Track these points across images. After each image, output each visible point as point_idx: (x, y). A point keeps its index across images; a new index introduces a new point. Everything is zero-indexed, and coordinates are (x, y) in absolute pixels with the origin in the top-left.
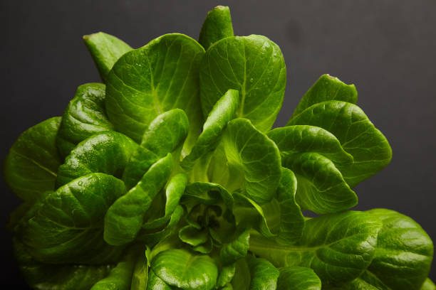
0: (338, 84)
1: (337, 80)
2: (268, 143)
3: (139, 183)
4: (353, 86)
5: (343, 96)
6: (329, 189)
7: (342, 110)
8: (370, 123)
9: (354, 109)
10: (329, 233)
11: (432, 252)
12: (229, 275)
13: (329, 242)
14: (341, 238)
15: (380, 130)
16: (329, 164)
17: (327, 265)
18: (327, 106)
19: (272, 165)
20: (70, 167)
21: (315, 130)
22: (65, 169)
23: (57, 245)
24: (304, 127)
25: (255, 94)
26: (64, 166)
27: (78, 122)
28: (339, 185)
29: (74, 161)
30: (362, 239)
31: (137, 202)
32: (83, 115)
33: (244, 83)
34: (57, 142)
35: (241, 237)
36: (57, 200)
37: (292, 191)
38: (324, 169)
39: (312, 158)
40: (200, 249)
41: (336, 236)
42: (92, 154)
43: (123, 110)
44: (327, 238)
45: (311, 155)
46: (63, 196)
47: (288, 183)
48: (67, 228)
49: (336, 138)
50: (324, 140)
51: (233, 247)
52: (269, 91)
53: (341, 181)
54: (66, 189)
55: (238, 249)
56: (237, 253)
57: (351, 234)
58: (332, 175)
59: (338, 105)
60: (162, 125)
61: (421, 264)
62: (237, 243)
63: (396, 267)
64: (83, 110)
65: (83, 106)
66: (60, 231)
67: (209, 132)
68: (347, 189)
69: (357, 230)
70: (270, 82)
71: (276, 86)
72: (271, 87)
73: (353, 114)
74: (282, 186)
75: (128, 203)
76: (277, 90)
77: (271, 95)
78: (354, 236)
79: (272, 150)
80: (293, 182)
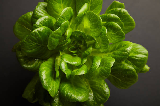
0: (119, 3)
1: (118, 2)
2: (98, 17)
3: (60, 28)
4: (123, 4)
5: (121, 6)
6: (117, 32)
7: (120, 10)
8: (129, 14)
9: (124, 10)
10: (116, 48)
11: (148, 55)
12: (85, 61)
13: (116, 50)
14: (120, 48)
15: (132, 16)
16: (117, 25)
17: (116, 55)
18: (115, 9)
19: (100, 24)
20: (37, 25)
21: (112, 15)
22: (35, 25)
23: (32, 49)
24: (109, 14)
25: (93, 6)
26: (35, 24)
27: (38, 13)
28: (120, 31)
29: (38, 23)
30: (127, 47)
31: (59, 34)
32: (40, 11)
33: (90, 2)
34: (31, 19)
35: (89, 48)
36: (33, 34)
37: (105, 32)
38: (115, 26)
39: (111, 23)
40: (75, 54)
41: (118, 48)
42: (44, 21)
43: (53, 9)
44: (116, 49)
45: (111, 22)
46: (35, 32)
47: (104, 30)
48: (35, 44)
49: (119, 17)
50: (115, 18)
51: (87, 51)
52: (98, 4)
53: (120, 30)
54: (36, 30)
55: (88, 52)
56: (88, 53)
57: (123, 46)
58: (118, 28)
59: (119, 9)
60: (66, 11)
61: (145, 58)
62: (88, 50)
63: (137, 59)
64: (40, 9)
65: (40, 8)
66: (33, 44)
67: (80, 14)
68: (122, 32)
69: (125, 45)
70: (98, 2)
71: (100, 3)
72: (98, 3)
73: (124, 12)
74: (102, 31)
75: (56, 33)
76: (100, 5)
77: (98, 6)
78: (124, 47)
79: (100, 19)
80: (106, 30)
